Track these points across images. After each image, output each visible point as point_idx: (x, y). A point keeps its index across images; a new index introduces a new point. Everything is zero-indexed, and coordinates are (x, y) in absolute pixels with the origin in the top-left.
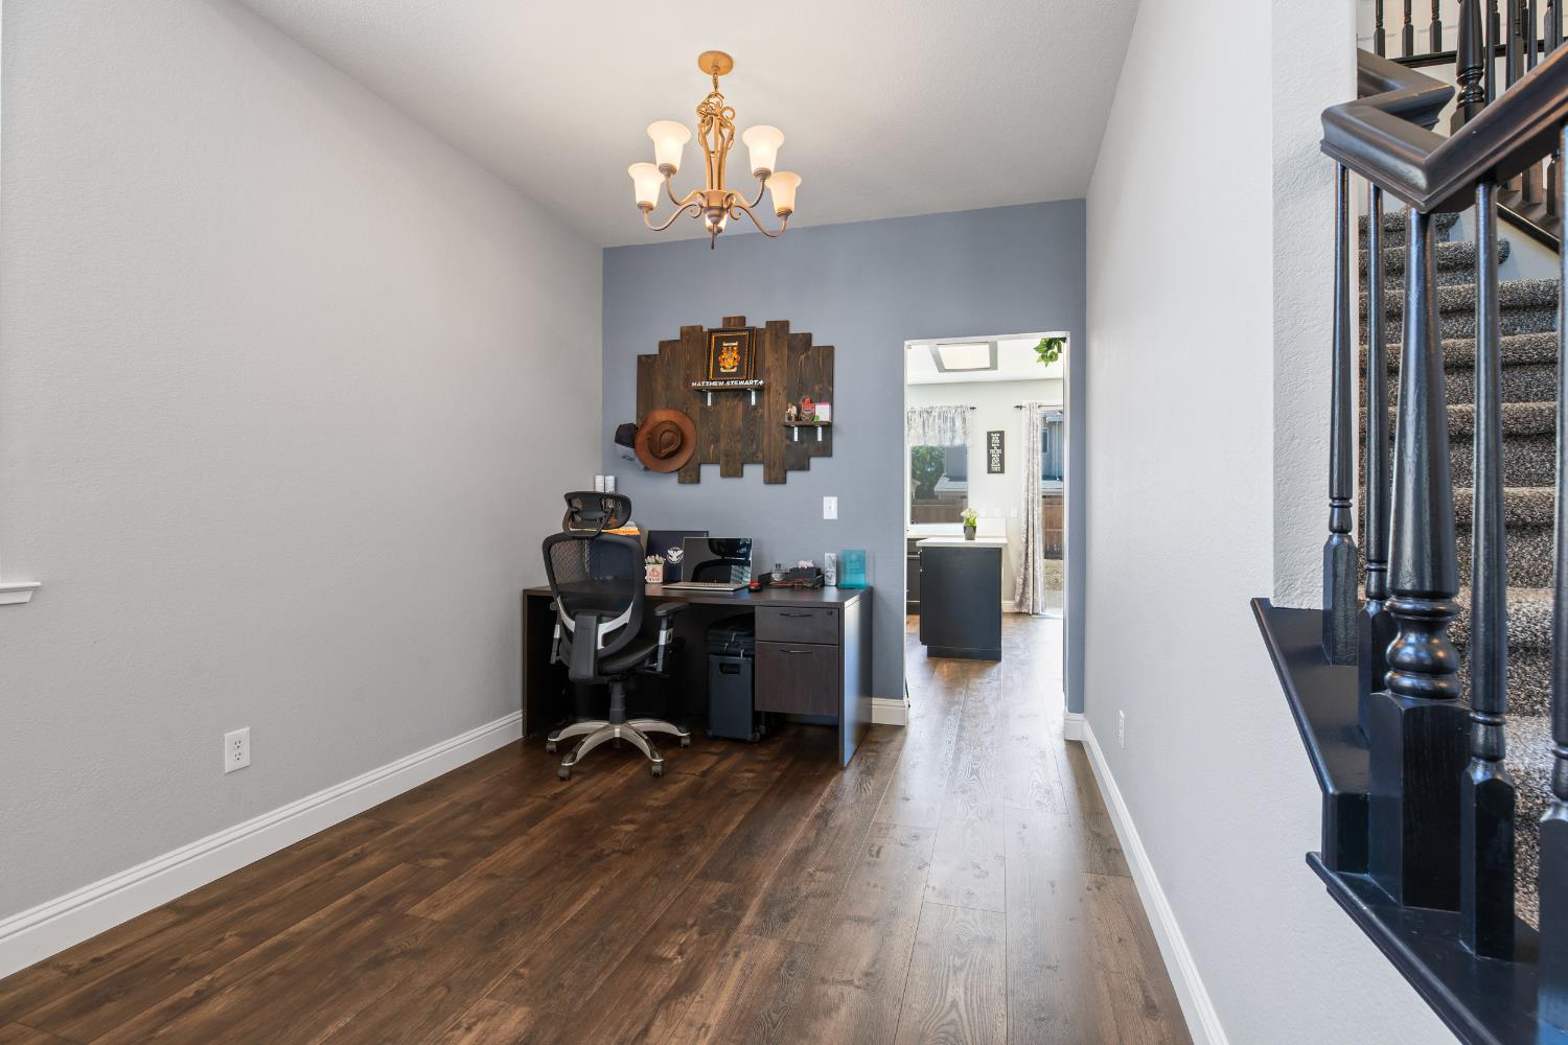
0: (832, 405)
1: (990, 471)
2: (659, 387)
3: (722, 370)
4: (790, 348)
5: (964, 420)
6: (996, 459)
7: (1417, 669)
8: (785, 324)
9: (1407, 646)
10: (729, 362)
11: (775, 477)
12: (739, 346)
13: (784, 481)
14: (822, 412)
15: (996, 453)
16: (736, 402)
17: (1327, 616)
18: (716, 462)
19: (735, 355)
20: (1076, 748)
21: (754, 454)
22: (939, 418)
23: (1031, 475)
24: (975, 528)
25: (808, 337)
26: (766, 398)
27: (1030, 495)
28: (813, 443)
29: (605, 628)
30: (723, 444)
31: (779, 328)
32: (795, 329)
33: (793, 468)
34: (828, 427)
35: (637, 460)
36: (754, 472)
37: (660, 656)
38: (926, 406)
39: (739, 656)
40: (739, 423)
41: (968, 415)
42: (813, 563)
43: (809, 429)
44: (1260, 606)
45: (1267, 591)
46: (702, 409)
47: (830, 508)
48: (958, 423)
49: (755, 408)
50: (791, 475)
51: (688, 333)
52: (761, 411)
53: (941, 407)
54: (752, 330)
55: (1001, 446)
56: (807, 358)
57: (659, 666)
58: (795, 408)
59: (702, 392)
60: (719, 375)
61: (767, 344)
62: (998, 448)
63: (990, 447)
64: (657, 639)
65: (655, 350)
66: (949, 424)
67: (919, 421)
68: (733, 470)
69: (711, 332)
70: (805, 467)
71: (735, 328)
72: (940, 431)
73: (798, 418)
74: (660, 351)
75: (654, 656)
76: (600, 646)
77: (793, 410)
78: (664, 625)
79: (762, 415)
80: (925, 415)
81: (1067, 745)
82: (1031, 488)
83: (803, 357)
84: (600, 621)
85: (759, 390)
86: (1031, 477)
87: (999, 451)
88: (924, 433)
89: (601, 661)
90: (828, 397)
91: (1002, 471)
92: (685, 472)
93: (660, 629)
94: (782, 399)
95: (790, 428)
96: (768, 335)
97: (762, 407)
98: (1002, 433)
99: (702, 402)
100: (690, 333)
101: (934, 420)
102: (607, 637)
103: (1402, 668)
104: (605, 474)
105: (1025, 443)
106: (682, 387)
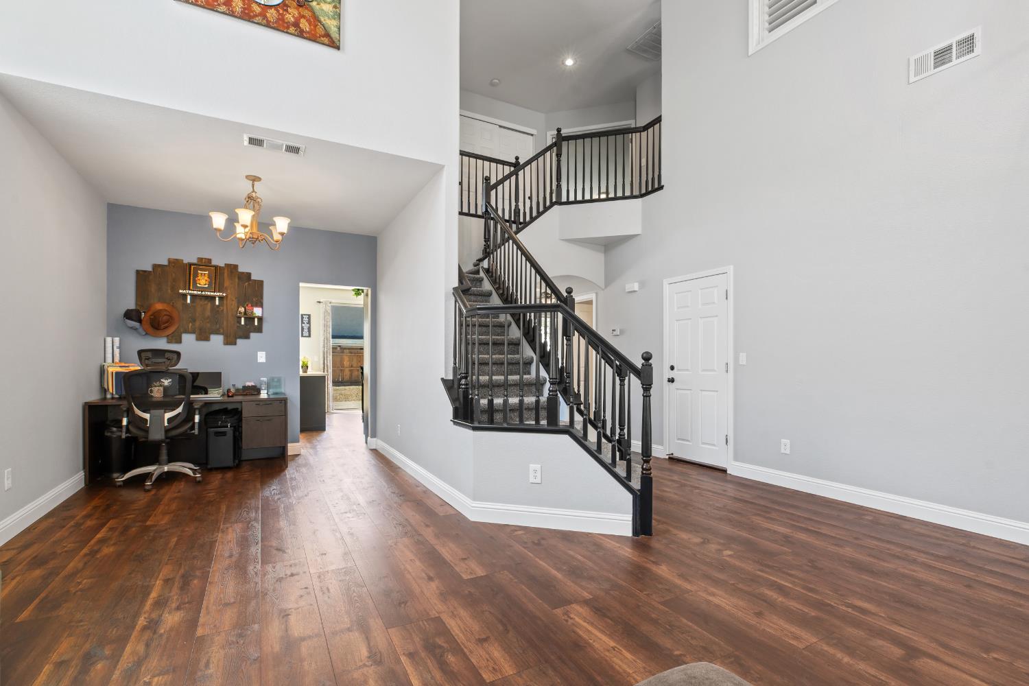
0: (262, 308)
2: (153, 290)
3: (198, 285)
4: (239, 278)
7: (464, 385)
8: (236, 267)
9: (463, 382)
10: (203, 281)
11: (230, 341)
12: (209, 274)
13: (235, 344)
14: (257, 311)
16: (206, 302)
17: (453, 380)
18: (193, 332)
19: (206, 278)
20: (375, 452)
21: (218, 329)
23: (326, 339)
24: (307, 367)
25: (249, 275)
26: (225, 302)
28: (252, 327)
29: (168, 415)
30: (197, 324)
31: (233, 268)
32: (241, 269)
33: (241, 337)
34: (260, 319)
35: (141, 330)
36: (217, 340)
37: (196, 426)
39: (227, 427)
40: (208, 313)
42: (254, 383)
43: (250, 319)
44: (442, 379)
45: (444, 377)
46: (183, 304)
47: (262, 357)
49: (218, 306)
50: (239, 341)
51: (174, 263)
52: (222, 308)
54: (216, 267)
56: (249, 284)
57: (196, 431)
58: (243, 309)
59: (185, 296)
60: (196, 288)
61: (226, 274)
64: (194, 419)
65: (150, 269)
68: (203, 336)
69: (190, 265)
70: (247, 337)
71: (205, 263)
73: (245, 313)
74: (153, 269)
75: (193, 428)
76: (166, 424)
77: (242, 310)
78: (197, 412)
79: (223, 310)
81: (371, 452)
83: (247, 284)
84: (165, 412)
85: (221, 298)
87: (308, 325)
89: (167, 430)
90: (260, 304)
92: (172, 337)
93: (195, 414)
94: (235, 303)
95: (240, 318)
96: (226, 271)
97: (223, 306)
99: (183, 299)
100: (175, 263)
102: (170, 420)
103: (462, 385)
104: (113, 337)
105: (322, 322)
106: (169, 291)
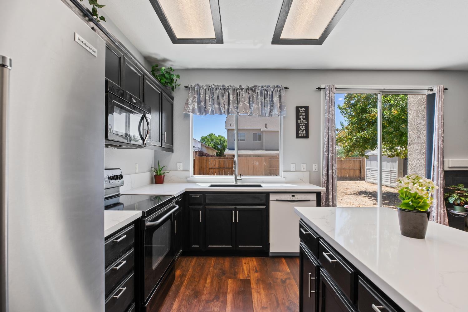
1: (298, 136)
5: (280, 97)
6: (302, 126)
15: (302, 123)
22: (261, 96)
27: (330, 154)
38: (251, 85)
41: (283, 93)
48: (276, 99)
53: (262, 87)
55: (307, 118)
62: (304, 119)
63: (298, 118)
66: (268, 99)
67: (246, 96)
72: (261, 105)
80: (250, 92)
82: (330, 149)
86: (330, 141)
88: (250, 106)
91: (307, 137)
98: (307, 108)
101: (257, 96)
